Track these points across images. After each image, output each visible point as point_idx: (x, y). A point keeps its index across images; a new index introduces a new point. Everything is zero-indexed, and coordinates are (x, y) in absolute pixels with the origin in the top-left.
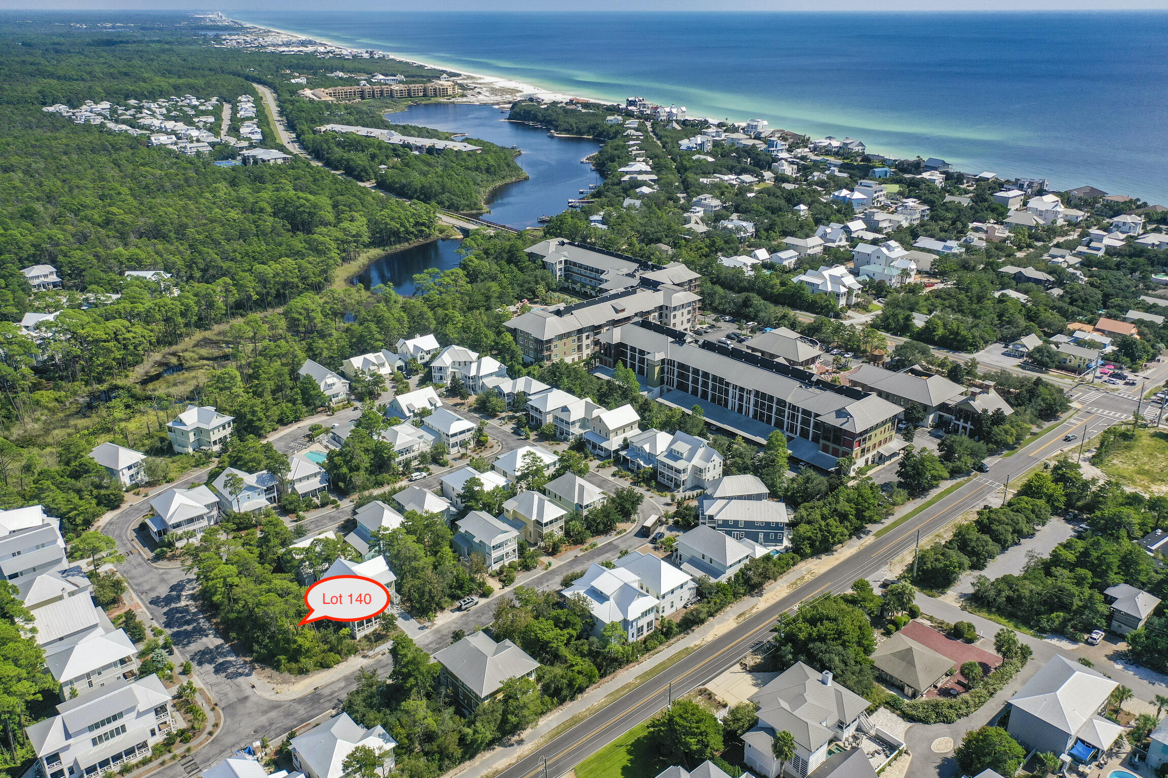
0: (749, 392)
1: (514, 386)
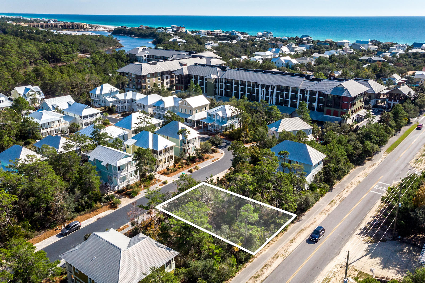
0: (273, 88)
1: (125, 96)
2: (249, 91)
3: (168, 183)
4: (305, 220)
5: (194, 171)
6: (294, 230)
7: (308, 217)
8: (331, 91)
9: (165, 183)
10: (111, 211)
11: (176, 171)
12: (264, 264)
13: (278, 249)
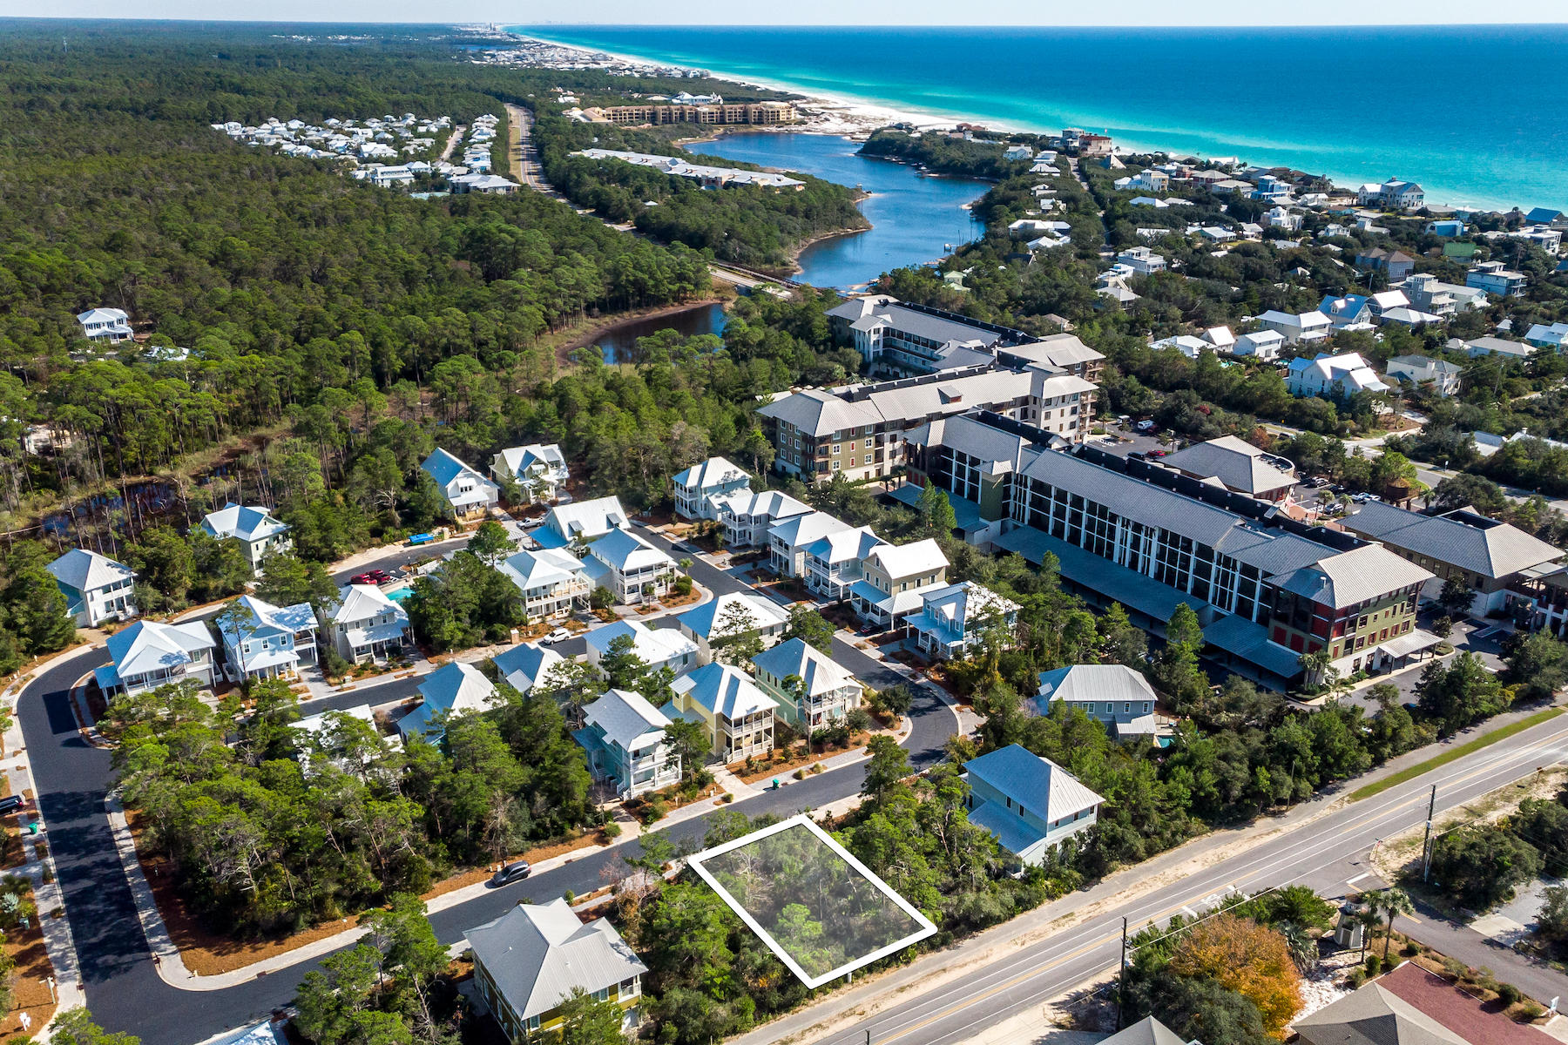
1: (754, 504)
2: (1090, 526)
3: (735, 801)
4: (967, 949)
5: (805, 777)
6: (926, 966)
7: (980, 943)
8: (1288, 577)
9: (727, 799)
10: (597, 849)
11: (767, 769)
12: (816, 1022)
13: (864, 999)
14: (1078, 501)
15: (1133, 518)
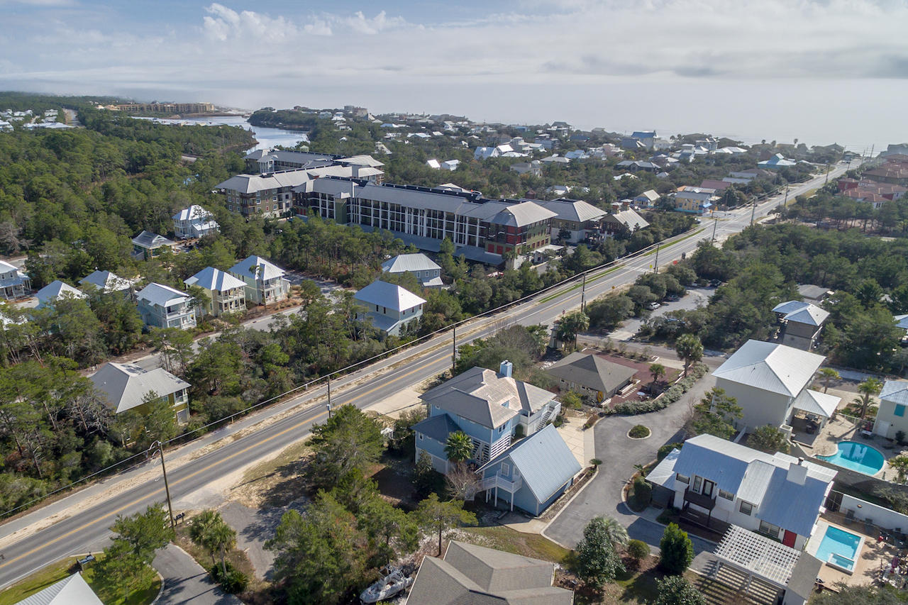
0: (422, 212)
2: (392, 218)
8: (493, 218)
10: (152, 356)
14: (385, 206)
15: (413, 207)
